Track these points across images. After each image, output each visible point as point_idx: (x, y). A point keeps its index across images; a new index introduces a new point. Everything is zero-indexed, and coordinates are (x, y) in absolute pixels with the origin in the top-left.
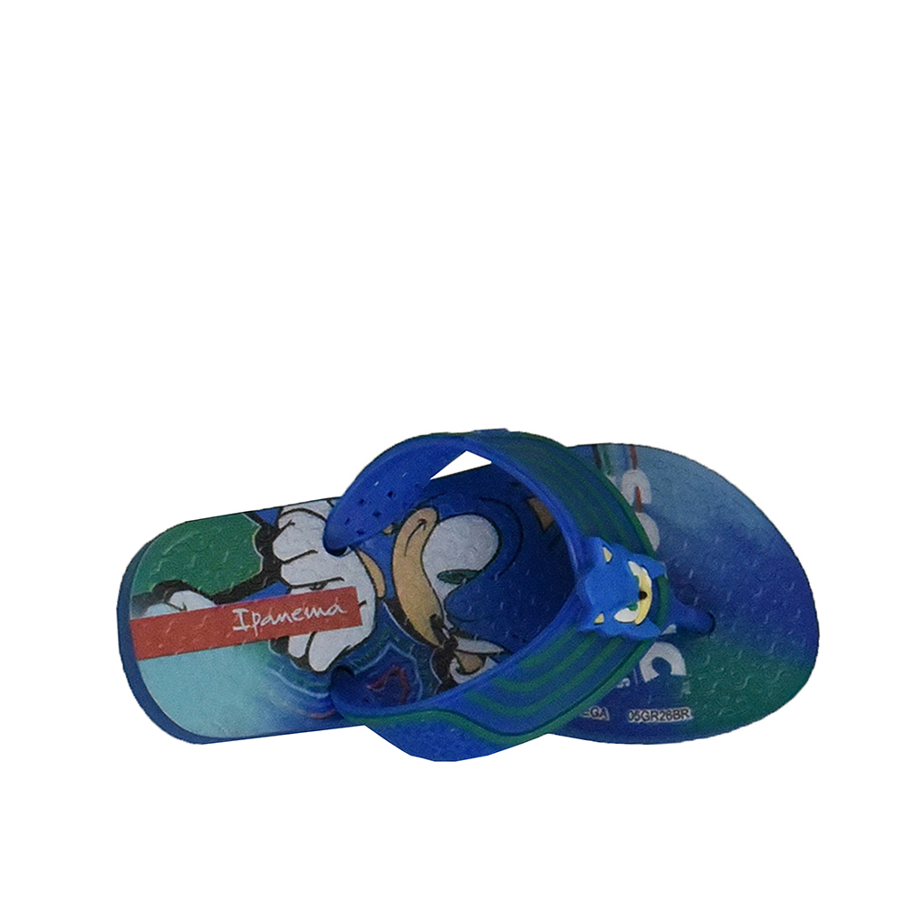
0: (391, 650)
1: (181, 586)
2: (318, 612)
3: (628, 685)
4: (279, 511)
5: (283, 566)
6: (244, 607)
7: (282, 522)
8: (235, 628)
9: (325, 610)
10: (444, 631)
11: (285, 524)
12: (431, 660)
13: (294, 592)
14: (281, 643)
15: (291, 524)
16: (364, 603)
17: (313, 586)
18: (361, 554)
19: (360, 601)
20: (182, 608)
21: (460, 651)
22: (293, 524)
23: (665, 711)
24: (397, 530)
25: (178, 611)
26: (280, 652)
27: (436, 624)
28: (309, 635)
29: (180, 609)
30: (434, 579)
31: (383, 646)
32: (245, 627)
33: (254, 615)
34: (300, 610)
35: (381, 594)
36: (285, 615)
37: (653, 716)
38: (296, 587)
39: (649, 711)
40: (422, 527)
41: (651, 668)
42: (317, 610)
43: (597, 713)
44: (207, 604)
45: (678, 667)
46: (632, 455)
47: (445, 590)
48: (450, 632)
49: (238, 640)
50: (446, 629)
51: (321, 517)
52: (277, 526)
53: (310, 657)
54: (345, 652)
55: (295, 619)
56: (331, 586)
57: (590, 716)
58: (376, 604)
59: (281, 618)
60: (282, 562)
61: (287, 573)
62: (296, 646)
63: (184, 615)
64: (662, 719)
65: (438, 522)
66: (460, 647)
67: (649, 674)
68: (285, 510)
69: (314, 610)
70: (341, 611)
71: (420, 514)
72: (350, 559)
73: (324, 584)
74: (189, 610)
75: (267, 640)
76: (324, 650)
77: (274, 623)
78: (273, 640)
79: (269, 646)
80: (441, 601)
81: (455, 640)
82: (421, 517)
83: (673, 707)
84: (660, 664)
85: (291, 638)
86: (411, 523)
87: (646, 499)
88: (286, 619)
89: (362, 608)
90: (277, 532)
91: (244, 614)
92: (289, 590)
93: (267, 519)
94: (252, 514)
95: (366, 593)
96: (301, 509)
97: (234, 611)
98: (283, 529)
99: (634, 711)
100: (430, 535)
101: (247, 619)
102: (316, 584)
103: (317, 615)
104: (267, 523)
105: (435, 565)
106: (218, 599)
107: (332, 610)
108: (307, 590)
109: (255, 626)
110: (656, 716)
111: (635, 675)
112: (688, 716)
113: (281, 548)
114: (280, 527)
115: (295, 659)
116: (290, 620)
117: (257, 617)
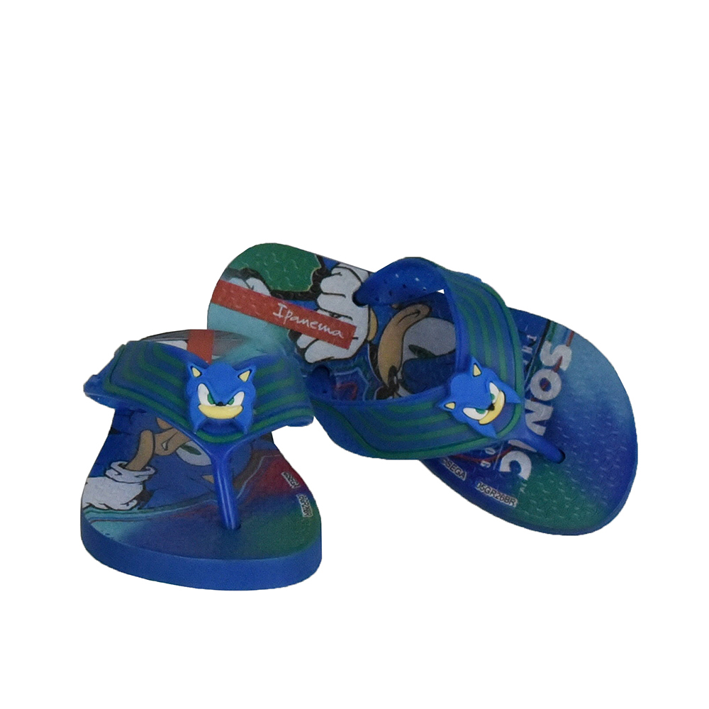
0: (356, 372)
1: (257, 275)
2: (326, 329)
3: (488, 467)
4: (336, 264)
5: (322, 295)
6: (286, 305)
7: (335, 271)
8: (274, 314)
9: (331, 331)
10: (395, 378)
11: (337, 272)
12: (377, 390)
13: (319, 312)
14: (295, 335)
15: (339, 274)
16: (357, 338)
17: (333, 314)
18: (372, 312)
19: (355, 336)
20: (251, 287)
21: (398, 394)
22: (341, 275)
23: (502, 494)
24: (400, 308)
25: (247, 288)
26: (292, 340)
27: (393, 371)
28: (313, 339)
29: (249, 287)
30: (406, 346)
31: (353, 368)
32: (279, 315)
33: (289, 312)
34: (317, 323)
35: (370, 338)
36: (307, 321)
37: (492, 492)
38: (321, 309)
39: (492, 489)
40: (416, 315)
41: (508, 464)
42: (327, 328)
43: (459, 473)
44: (266, 293)
45: (525, 472)
46: (569, 337)
47: (408, 355)
48: (398, 380)
49: (272, 320)
50: (397, 378)
51: (359, 279)
52: (331, 271)
53: (308, 351)
54: (329, 359)
55: (312, 327)
56: (342, 319)
57: (454, 472)
58: (364, 343)
59: (303, 322)
60: (322, 292)
61: (321, 300)
62: (303, 341)
63: (251, 291)
64: (496, 497)
65: (427, 316)
66: (399, 392)
67: (505, 467)
68: (340, 265)
69: (325, 327)
70: (340, 336)
71: (419, 307)
72: (363, 311)
73: (339, 316)
74: (255, 290)
75: (288, 329)
76: (318, 351)
77: (298, 322)
78: (291, 331)
79: (288, 333)
80: (404, 360)
81: (398, 387)
82: (418, 308)
83: (508, 494)
84: (515, 466)
85: (302, 335)
86: (411, 309)
87: (564, 367)
88: (306, 324)
89: (353, 341)
90: (329, 275)
91: (284, 309)
92: (317, 310)
93: (327, 265)
94: (320, 258)
95: (361, 333)
96: (352, 270)
97: (279, 304)
98: (334, 275)
99: (482, 484)
100: (418, 321)
101: (284, 312)
102: (334, 314)
103: (325, 330)
104: (326, 267)
105: (410, 339)
106: (273, 293)
107: (335, 333)
108: (327, 314)
109: (287, 317)
110: (494, 494)
111: (496, 464)
112: (513, 503)
113: (326, 284)
114: (333, 272)
115: (298, 348)
116: (308, 325)
117: (290, 314)
